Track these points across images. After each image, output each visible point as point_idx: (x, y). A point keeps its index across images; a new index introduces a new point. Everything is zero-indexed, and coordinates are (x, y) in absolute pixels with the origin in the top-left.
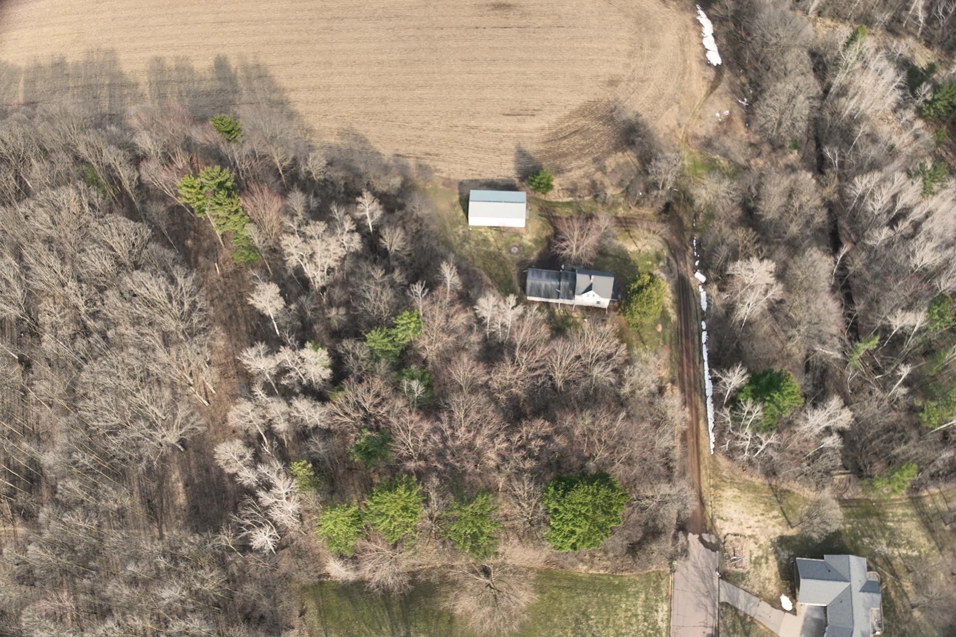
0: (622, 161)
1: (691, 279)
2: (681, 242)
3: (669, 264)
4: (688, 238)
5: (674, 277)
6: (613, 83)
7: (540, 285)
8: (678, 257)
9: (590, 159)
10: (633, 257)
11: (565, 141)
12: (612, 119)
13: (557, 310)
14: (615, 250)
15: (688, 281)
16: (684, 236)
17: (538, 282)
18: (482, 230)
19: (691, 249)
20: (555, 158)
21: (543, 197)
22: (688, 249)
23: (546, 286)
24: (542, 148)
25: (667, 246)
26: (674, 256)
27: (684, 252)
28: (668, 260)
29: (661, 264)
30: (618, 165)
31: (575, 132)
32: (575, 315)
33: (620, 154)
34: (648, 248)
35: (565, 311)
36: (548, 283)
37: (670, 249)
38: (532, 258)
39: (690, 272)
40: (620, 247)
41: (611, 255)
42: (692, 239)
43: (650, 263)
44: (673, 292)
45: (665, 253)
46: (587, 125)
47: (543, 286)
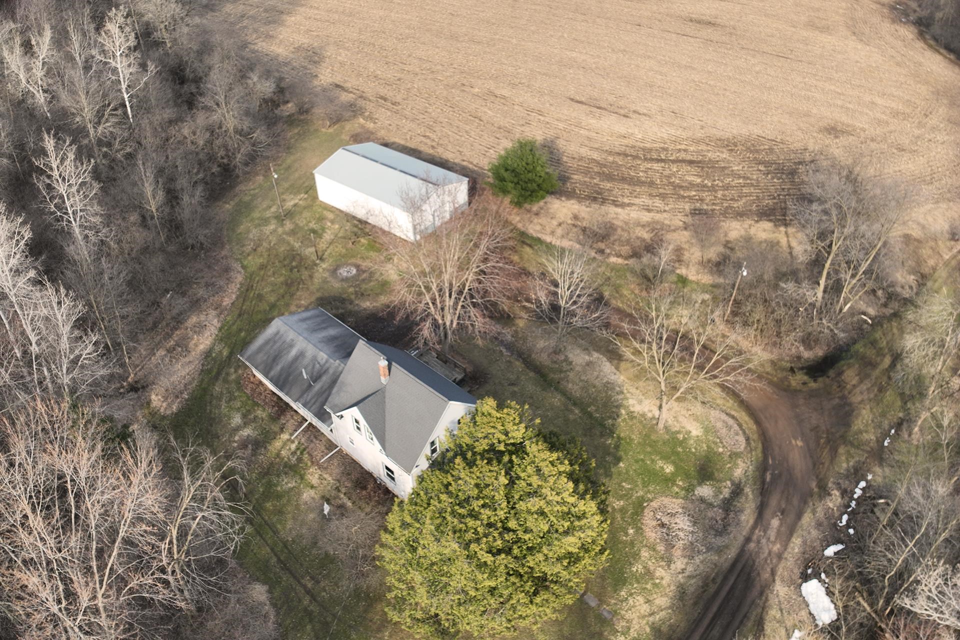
0: (763, 236)
1: (780, 590)
2: (816, 464)
3: (728, 505)
4: (844, 464)
5: (720, 551)
7: (291, 346)
8: (774, 501)
9: (688, 207)
10: (623, 428)
11: (656, 166)
12: (793, 173)
13: (285, 436)
14: (586, 387)
15: (765, 589)
16: (834, 452)
18: (331, 216)
19: (834, 500)
20: (610, 178)
21: (516, 218)
22: (824, 492)
24: (596, 156)
25: (758, 453)
26: (764, 492)
27: (806, 498)
28: (737, 491)
29: (705, 491)
30: (748, 239)
31: (691, 162)
32: (313, 476)
33: (768, 225)
34: (696, 431)
35: (301, 449)
37: (763, 468)
38: (367, 304)
39: (790, 564)
40: (609, 386)
41: (564, 393)
42: (857, 474)
43: (669, 469)
44: (681, 593)
45: (741, 470)
46: (729, 162)
47: (294, 352)
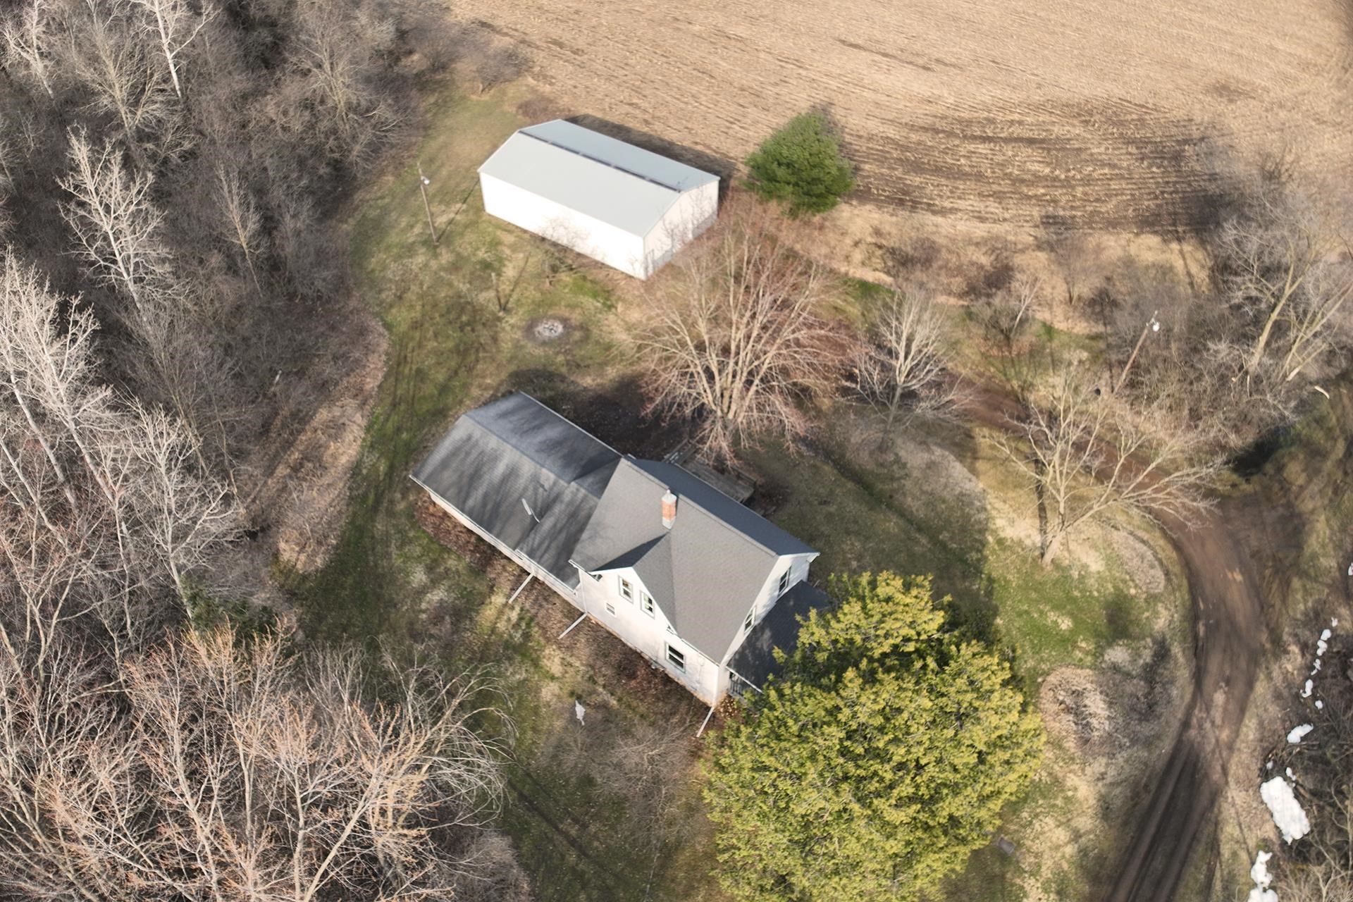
0: (1149, 257)
1: (1235, 796)
2: (1263, 606)
3: (1151, 674)
4: (1300, 605)
5: (1149, 743)
6: (1225, 90)
7: (495, 458)
8: (1215, 663)
9: (1036, 213)
10: (996, 565)
11: (983, 148)
12: (1177, 157)
13: (498, 599)
14: (933, 500)
15: (1216, 795)
16: (1286, 584)
17: (492, 442)
18: (509, 239)
19: (1293, 661)
20: (917, 167)
21: (788, 236)
22: (1279, 649)
23: (512, 473)
24: (892, 132)
25: (1183, 595)
26: (1198, 652)
27: (1256, 657)
28: (1162, 653)
29: (1118, 654)
30: (1129, 262)
31: (1031, 142)
32: (553, 661)
33: (1153, 240)
34: (1095, 564)
35: (527, 620)
36: (527, 467)
37: (1193, 616)
38: (588, 381)
39: (1243, 761)
40: (964, 500)
41: (902, 513)
42: (1317, 620)
43: (1065, 624)
44: (1105, 810)
45: (1164, 619)
46: (1085, 140)
47: (500, 469)
